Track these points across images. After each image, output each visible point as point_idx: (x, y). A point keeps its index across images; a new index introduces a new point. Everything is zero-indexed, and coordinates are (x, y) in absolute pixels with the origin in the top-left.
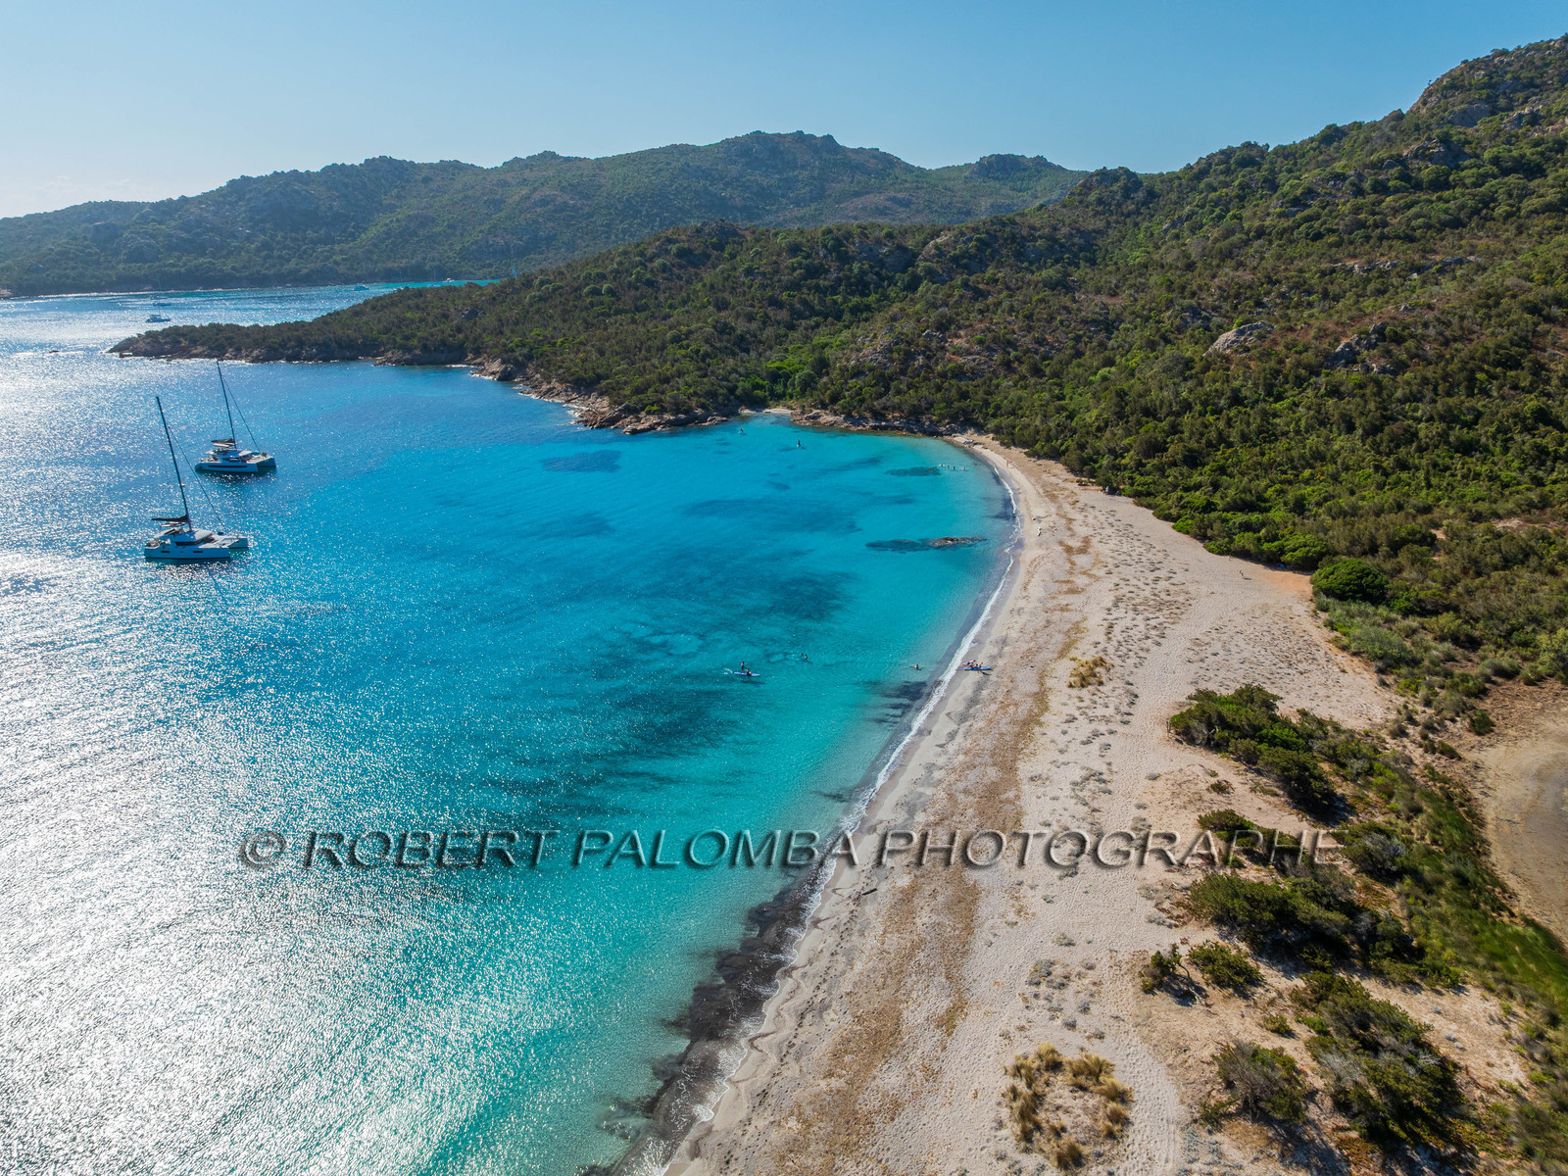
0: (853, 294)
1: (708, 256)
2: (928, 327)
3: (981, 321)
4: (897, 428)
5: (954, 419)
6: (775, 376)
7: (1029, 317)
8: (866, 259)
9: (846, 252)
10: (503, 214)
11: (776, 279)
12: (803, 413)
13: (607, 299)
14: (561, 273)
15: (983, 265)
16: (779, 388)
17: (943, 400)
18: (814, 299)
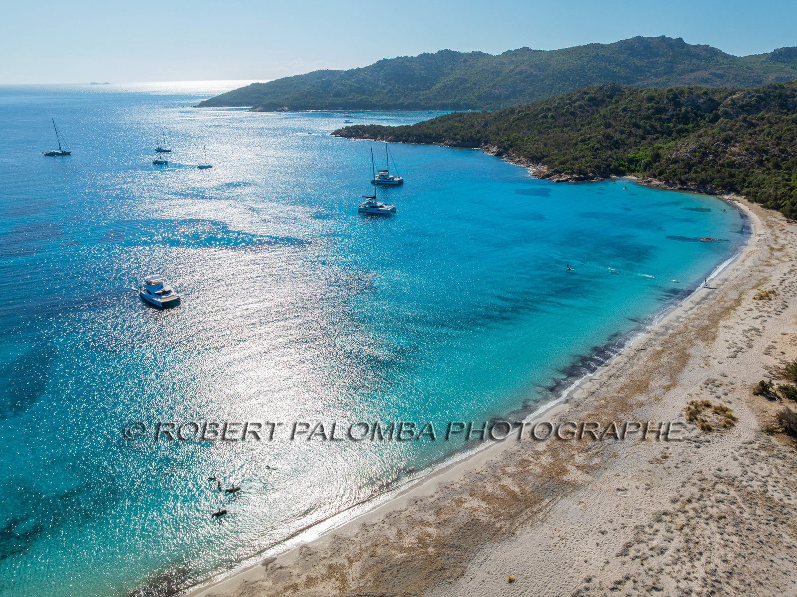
0: (679, 123)
1: (604, 101)
2: (718, 141)
3: (750, 139)
4: (692, 190)
5: (724, 187)
6: (631, 161)
7: (779, 138)
8: (690, 105)
9: (679, 101)
10: (500, 78)
11: (638, 114)
12: (643, 179)
13: (550, 120)
14: (529, 107)
15: (758, 110)
16: (633, 167)
17: (720, 177)
18: (657, 125)
